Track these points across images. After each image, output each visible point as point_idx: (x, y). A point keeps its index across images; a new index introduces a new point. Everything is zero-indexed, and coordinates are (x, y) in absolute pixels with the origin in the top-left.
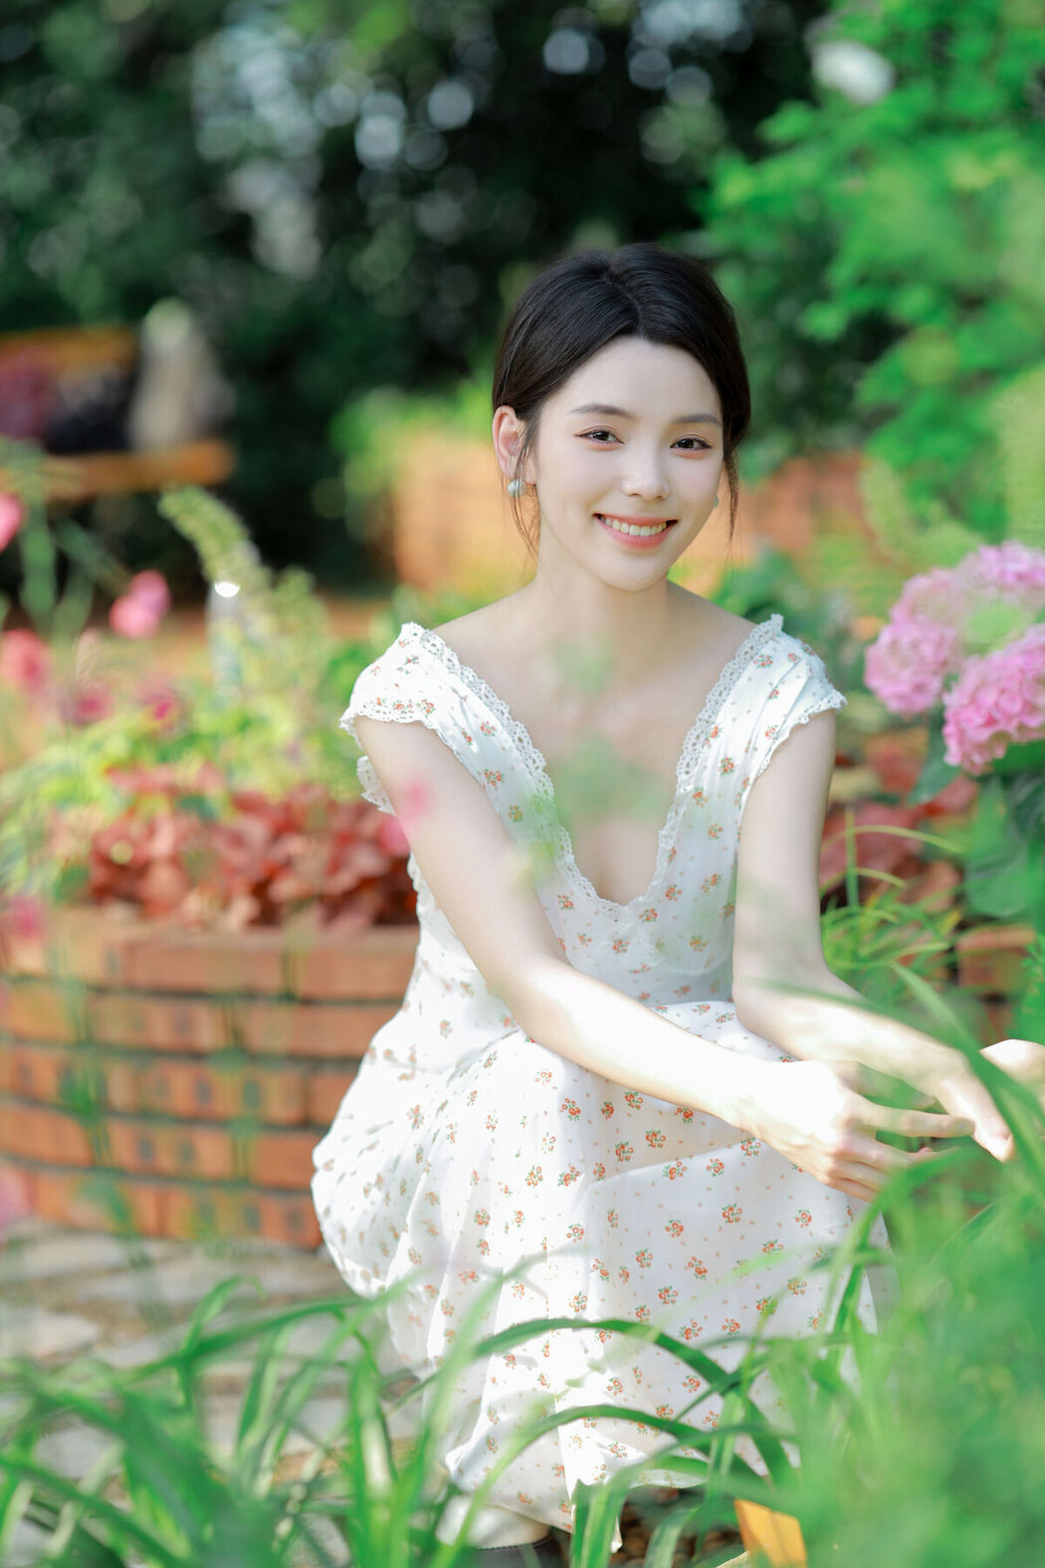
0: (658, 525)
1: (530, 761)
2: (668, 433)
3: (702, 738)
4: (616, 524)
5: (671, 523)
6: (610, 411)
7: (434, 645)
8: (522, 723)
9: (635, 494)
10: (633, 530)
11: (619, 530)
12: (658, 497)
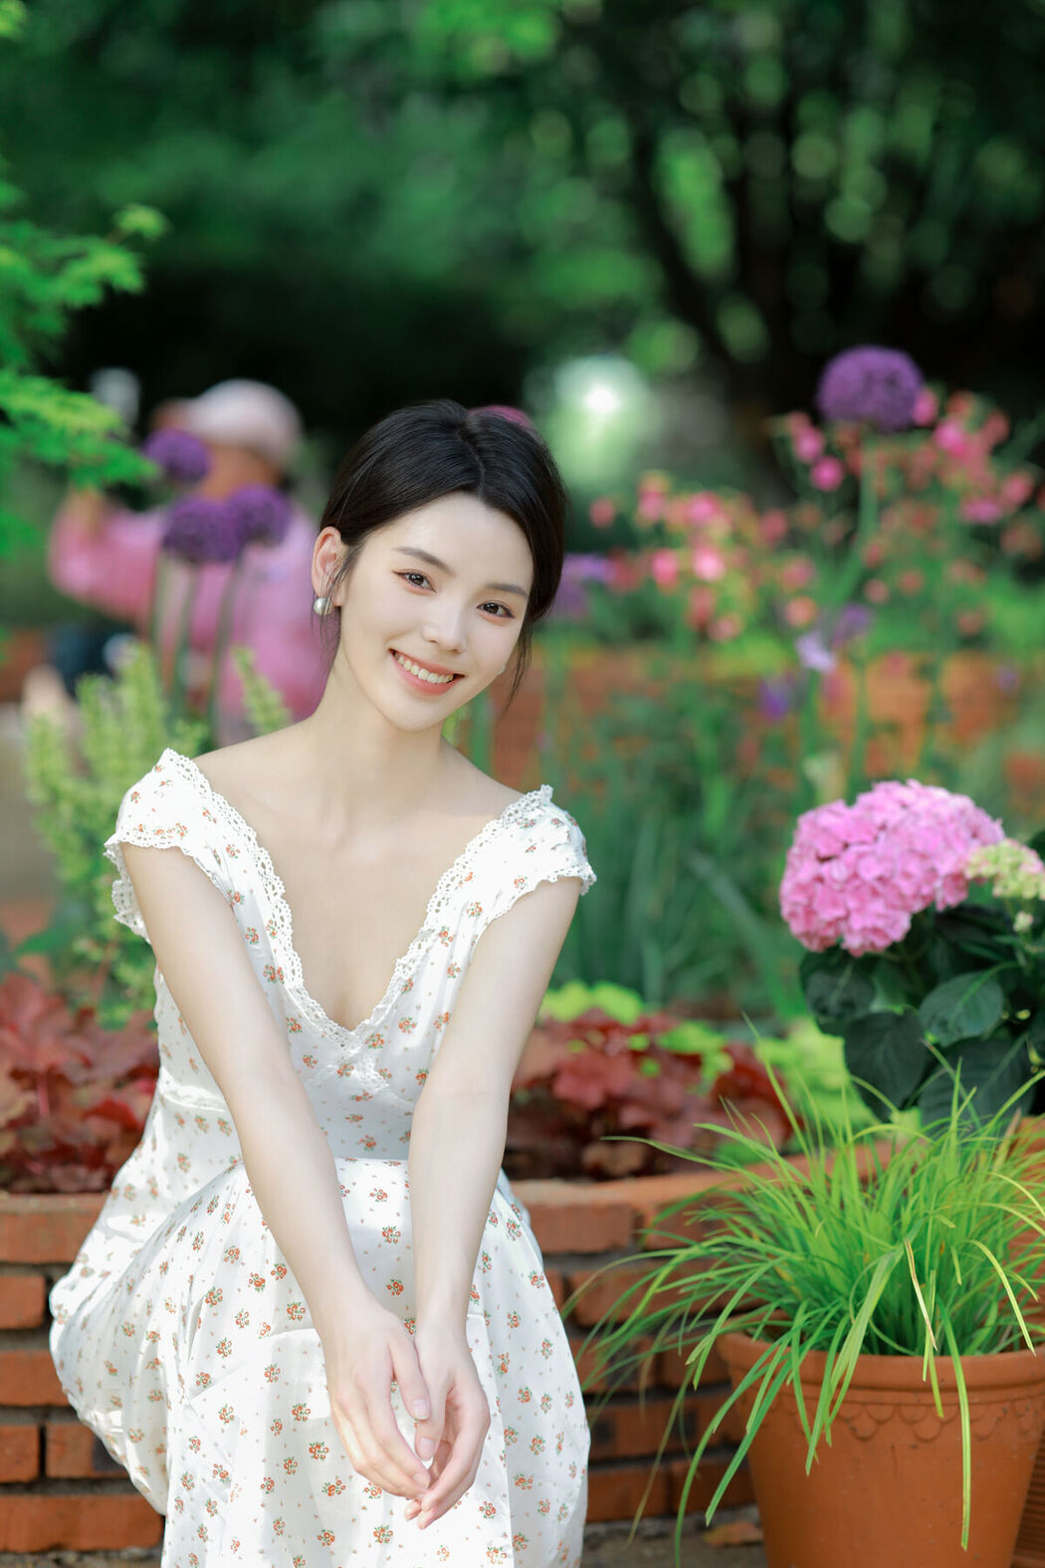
0: (446, 675)
1: (269, 888)
2: (479, 594)
3: (457, 880)
4: (408, 664)
5: (457, 677)
6: (431, 560)
7: (188, 770)
8: (266, 849)
9: (434, 641)
10: (423, 674)
11: (410, 670)
12: (454, 650)
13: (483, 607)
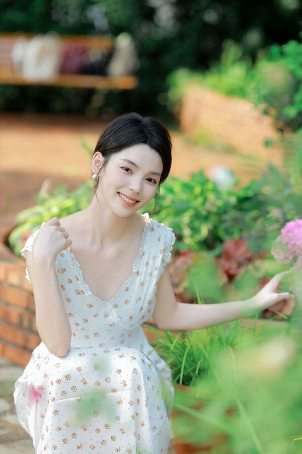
0: (135, 201)
1: (75, 265)
5: (138, 201)
6: (132, 163)
9: (132, 190)
10: (127, 200)
11: (123, 199)
12: (138, 193)
13: (147, 179)
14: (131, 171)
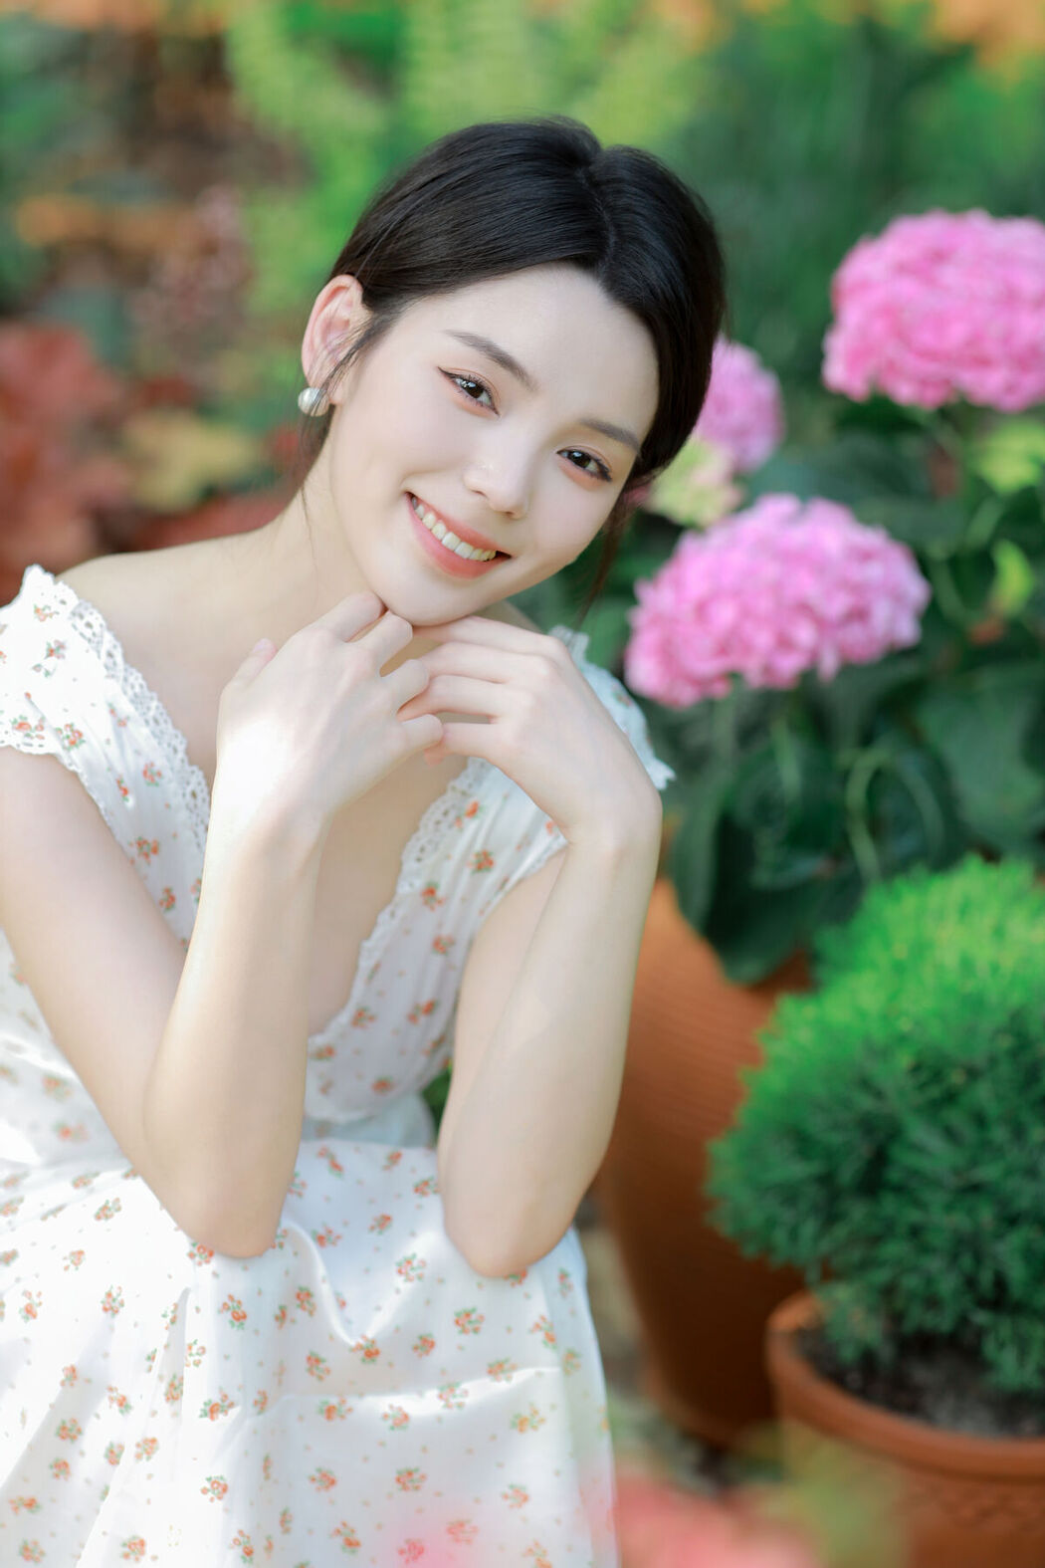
0: (485, 550)
2: (565, 432)
3: (452, 815)
4: (429, 518)
5: (501, 556)
7: (89, 625)
9: (479, 493)
11: (430, 530)
12: (509, 514)
13: (570, 454)
14: (490, 398)
